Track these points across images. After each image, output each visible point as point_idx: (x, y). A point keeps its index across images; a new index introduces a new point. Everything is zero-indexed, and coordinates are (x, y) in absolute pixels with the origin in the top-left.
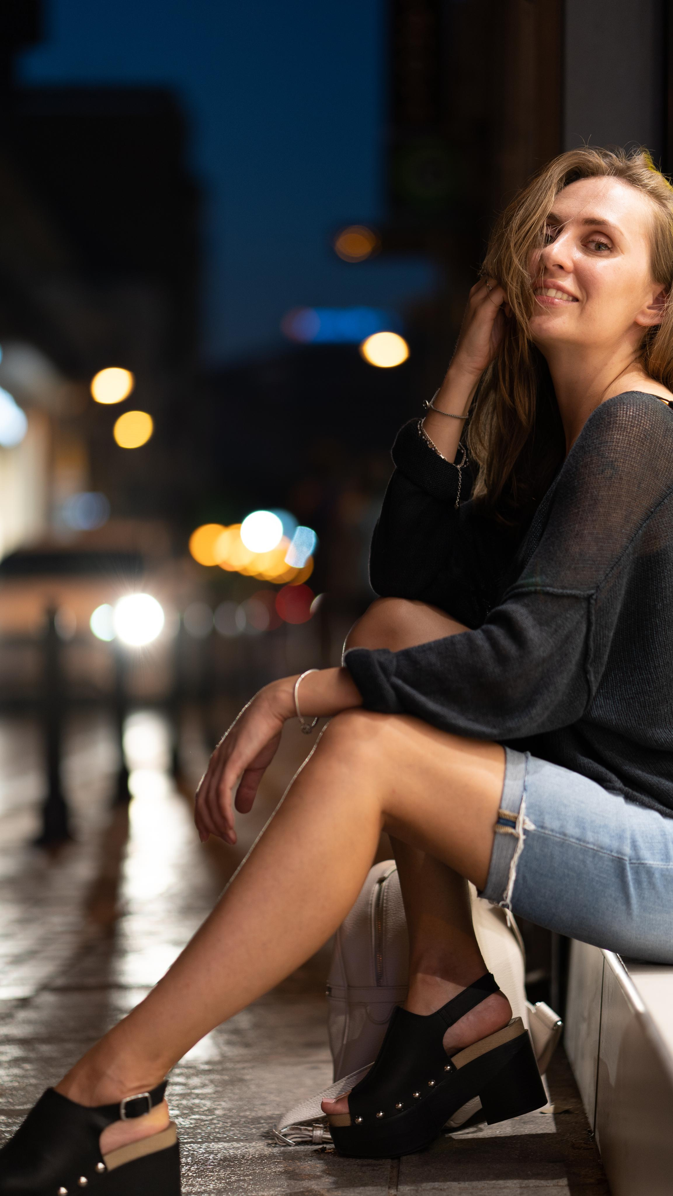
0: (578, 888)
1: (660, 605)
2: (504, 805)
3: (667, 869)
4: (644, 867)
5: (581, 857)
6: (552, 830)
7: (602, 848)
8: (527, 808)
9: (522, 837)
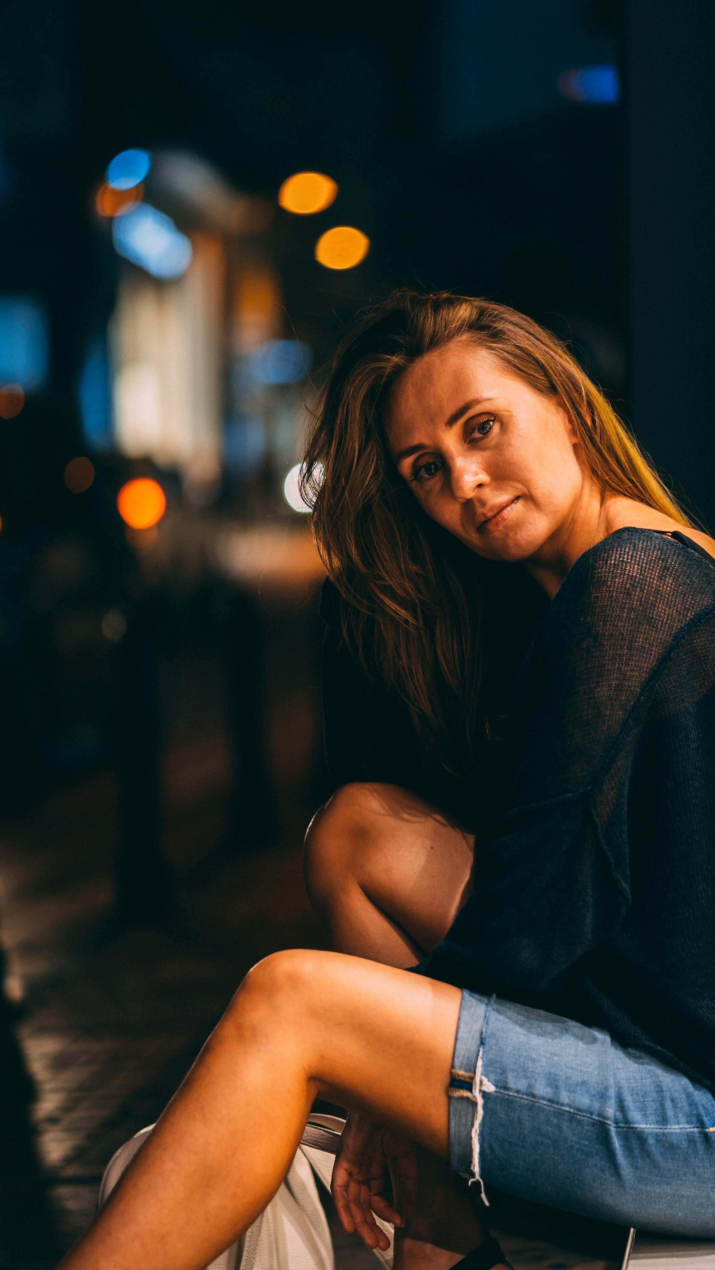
0: (556, 1158)
1: (673, 783)
2: (457, 1063)
3: (664, 1134)
4: (634, 1132)
5: (555, 1121)
6: (518, 1092)
7: (580, 1110)
8: (485, 1066)
9: (480, 1101)
